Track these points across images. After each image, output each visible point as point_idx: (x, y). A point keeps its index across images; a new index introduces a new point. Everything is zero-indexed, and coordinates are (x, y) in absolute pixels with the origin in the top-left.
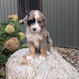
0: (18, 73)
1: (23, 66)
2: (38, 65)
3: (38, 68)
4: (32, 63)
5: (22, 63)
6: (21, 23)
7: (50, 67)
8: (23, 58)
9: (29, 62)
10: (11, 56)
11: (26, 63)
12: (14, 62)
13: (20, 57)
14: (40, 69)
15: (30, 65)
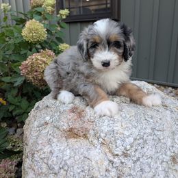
0: (56, 168)
1: (72, 141)
2: (128, 147)
3: (125, 155)
4: (102, 135)
5: (71, 130)
6: (64, 17)
7: (168, 153)
8: (72, 114)
9: (92, 132)
10: (37, 104)
11: (81, 134)
12: (46, 123)
13: (62, 110)
14: (135, 162)
15: (96, 142)
